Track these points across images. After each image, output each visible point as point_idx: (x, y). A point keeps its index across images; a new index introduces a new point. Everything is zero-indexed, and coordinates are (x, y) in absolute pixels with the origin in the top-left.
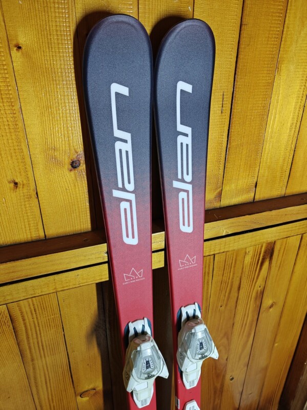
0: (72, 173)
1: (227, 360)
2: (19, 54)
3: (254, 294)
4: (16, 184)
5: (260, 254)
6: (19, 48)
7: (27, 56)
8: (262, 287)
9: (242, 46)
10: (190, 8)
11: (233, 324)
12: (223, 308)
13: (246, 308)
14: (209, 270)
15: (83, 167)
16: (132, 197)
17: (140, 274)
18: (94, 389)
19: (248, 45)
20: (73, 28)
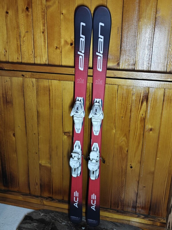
0: (71, 47)
1: (127, 151)
2: (62, 15)
3: (139, 118)
4: (57, 47)
5: (140, 97)
6: (62, 14)
7: (64, 16)
8: (144, 116)
9: (124, 13)
10: (106, 3)
11: (129, 131)
12: (123, 118)
13: (136, 124)
14: (116, 96)
15: (73, 45)
16: (83, 55)
17: (83, 81)
18: (69, 133)
19: (126, 13)
20: (75, 9)
